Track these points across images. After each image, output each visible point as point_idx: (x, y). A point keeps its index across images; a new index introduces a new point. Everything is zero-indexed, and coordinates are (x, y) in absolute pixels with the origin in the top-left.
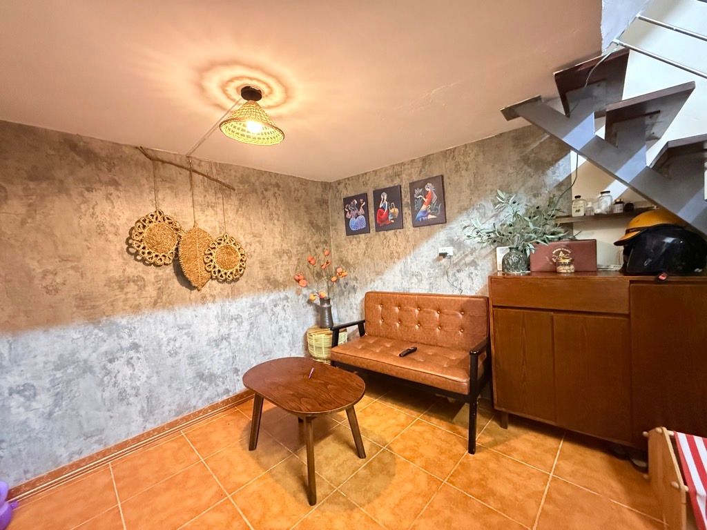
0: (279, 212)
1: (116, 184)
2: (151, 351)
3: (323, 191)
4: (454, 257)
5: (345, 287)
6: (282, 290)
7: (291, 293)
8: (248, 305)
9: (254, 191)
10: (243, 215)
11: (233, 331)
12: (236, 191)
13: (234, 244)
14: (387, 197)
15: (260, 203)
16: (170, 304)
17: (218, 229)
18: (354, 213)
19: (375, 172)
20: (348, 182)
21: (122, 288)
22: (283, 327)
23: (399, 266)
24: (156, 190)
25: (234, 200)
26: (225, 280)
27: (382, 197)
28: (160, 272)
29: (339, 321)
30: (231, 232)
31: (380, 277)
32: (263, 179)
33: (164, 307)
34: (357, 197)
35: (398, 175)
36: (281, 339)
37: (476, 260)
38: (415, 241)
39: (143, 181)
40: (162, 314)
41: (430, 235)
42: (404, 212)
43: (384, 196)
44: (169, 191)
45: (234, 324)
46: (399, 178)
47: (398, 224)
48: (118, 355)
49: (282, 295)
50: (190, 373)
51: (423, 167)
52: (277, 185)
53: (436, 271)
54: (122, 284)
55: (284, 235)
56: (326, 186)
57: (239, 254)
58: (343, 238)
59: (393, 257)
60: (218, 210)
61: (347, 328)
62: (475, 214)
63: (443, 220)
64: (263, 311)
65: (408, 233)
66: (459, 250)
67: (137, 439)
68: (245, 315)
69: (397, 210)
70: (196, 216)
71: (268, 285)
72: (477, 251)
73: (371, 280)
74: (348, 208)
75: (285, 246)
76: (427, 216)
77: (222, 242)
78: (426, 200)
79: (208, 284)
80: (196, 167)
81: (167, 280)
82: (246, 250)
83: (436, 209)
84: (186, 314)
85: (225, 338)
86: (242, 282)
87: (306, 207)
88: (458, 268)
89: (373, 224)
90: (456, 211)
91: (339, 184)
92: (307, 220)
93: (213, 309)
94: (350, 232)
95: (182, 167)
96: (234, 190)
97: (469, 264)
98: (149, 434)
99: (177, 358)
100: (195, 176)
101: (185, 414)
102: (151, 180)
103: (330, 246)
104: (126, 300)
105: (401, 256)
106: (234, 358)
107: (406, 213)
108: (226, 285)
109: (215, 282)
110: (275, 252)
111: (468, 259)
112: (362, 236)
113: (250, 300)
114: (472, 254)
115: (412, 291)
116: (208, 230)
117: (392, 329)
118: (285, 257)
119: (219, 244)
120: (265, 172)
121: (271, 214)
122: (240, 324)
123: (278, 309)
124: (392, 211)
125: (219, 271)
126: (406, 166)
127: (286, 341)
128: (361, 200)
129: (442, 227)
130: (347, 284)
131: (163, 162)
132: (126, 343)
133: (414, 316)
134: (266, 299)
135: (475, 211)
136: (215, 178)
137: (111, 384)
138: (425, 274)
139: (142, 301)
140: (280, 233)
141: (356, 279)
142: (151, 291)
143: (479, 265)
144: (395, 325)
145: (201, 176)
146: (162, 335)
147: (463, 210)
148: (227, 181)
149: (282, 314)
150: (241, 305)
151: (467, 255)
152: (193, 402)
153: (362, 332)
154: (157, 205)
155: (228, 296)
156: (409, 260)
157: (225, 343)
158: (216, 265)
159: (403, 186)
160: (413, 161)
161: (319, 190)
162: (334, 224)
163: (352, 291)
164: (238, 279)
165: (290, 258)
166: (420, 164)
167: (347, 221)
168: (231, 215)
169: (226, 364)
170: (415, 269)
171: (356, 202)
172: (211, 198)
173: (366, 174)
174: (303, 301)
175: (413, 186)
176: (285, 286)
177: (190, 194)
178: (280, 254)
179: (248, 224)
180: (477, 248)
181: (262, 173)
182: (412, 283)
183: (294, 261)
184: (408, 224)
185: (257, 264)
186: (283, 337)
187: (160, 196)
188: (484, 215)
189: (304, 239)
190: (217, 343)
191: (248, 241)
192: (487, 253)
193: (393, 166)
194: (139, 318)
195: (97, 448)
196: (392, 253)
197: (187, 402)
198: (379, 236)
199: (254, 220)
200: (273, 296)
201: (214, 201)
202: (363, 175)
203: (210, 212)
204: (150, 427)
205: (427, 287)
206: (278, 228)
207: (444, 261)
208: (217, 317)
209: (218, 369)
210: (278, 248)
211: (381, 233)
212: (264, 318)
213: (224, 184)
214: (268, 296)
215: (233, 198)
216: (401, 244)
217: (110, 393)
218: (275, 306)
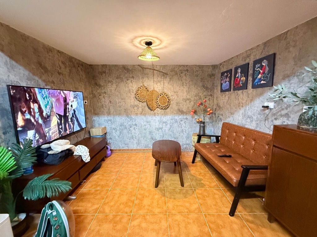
0: (187, 82)
1: (133, 77)
2: (140, 127)
4: (274, 110)
6: (185, 115)
7: (189, 117)
8: (170, 119)
9: (177, 74)
10: (171, 84)
11: (164, 127)
12: (169, 75)
13: (166, 96)
15: (179, 79)
16: (145, 114)
17: (161, 90)
19: (237, 56)
20: (224, 64)
21: (133, 108)
22: (184, 130)
23: (242, 111)
24: (143, 78)
25: (168, 79)
26: (162, 109)
27: (238, 71)
28: (143, 104)
30: (166, 91)
31: (232, 115)
32: (180, 69)
33: (143, 115)
35: (248, 56)
37: (289, 113)
38: (252, 97)
39: (140, 75)
40: (143, 117)
41: (261, 94)
42: (249, 79)
43: (239, 70)
44: (146, 78)
45: (164, 124)
46: (249, 58)
47: (245, 87)
48: (132, 126)
49: (185, 117)
50: (149, 137)
51: (264, 49)
52: (187, 70)
53: (262, 117)
55: (188, 92)
57: (168, 99)
58: (219, 94)
59: (240, 106)
60: (162, 83)
61: (211, 137)
64: (176, 122)
65: (249, 92)
66: (278, 105)
67: (135, 150)
68: (169, 122)
69: (244, 78)
70: (154, 85)
71: (179, 112)
72: (291, 107)
73: (228, 116)
74: (222, 78)
75: (188, 97)
76: (261, 82)
78: (261, 71)
79: (156, 109)
80: (155, 68)
81: (145, 107)
82: (171, 98)
83: (267, 77)
84: (149, 118)
85: (161, 129)
86: (168, 109)
87: (202, 79)
88: (276, 117)
89: (232, 87)
90: (281, 78)
91: (220, 65)
92: (201, 84)
93: (157, 118)
94: (222, 91)
95: (150, 69)
96: (168, 75)
97: (283, 115)
98: (138, 150)
99: (146, 131)
100: (155, 71)
101: (147, 148)
102: (142, 75)
103: (214, 97)
104: (134, 111)
105: (244, 105)
106: (163, 136)
109: (159, 109)
110: (183, 99)
111: (283, 112)
112: (227, 93)
113: (171, 117)
114: (287, 109)
115: (246, 126)
116: (158, 91)
118: (188, 102)
119: (161, 95)
120: (182, 65)
121: (183, 83)
122: (167, 125)
124: (242, 79)
125: (160, 105)
126: (254, 50)
127: (185, 136)
128: (228, 73)
129: (269, 89)
130: (218, 117)
131: (145, 68)
132: (134, 123)
133: (241, 140)
134: (177, 117)
135: (295, 77)
136: (161, 71)
137: (130, 133)
138: (255, 118)
139: (138, 112)
140: (187, 91)
141: (222, 115)
142: (140, 110)
143: (290, 117)
144: (232, 142)
145: (157, 71)
146: (142, 123)
147: (287, 77)
148: (166, 72)
149: (184, 125)
150: (167, 118)
151: (283, 109)
153: (218, 141)
154: (143, 83)
155: (163, 114)
156: (247, 108)
157: (160, 131)
158: (159, 103)
159: (250, 64)
160: (258, 46)
161: (210, 69)
162: (217, 86)
163: (220, 120)
165: (190, 102)
166: (262, 48)
168: (166, 84)
169: (161, 137)
170: (250, 113)
172: (159, 79)
173: (233, 58)
174: (194, 121)
175: (255, 62)
176: (186, 114)
177: (153, 78)
178: (185, 100)
179: (173, 88)
180: (291, 105)
181: (180, 66)
182: (247, 122)
183: (192, 103)
184: (250, 86)
185: (175, 104)
186: (183, 134)
187: (144, 80)
189: (198, 94)
190: (158, 129)
191: (172, 94)
192: (298, 109)
193: (246, 52)
194: (137, 117)
195: (127, 148)
196: (239, 103)
197: (148, 145)
198: (235, 93)
199: (175, 86)
200: (180, 117)
201: (160, 80)
202: (231, 58)
203: (159, 84)
204: (138, 148)
205: (255, 126)
206: (186, 89)
207: (267, 111)
208: (159, 121)
209: (158, 138)
210: (185, 97)
211: (236, 91)
212: (176, 125)
213: (164, 73)
214: (179, 117)
215: (168, 78)
216: (244, 99)
217: (130, 135)
218: (181, 121)
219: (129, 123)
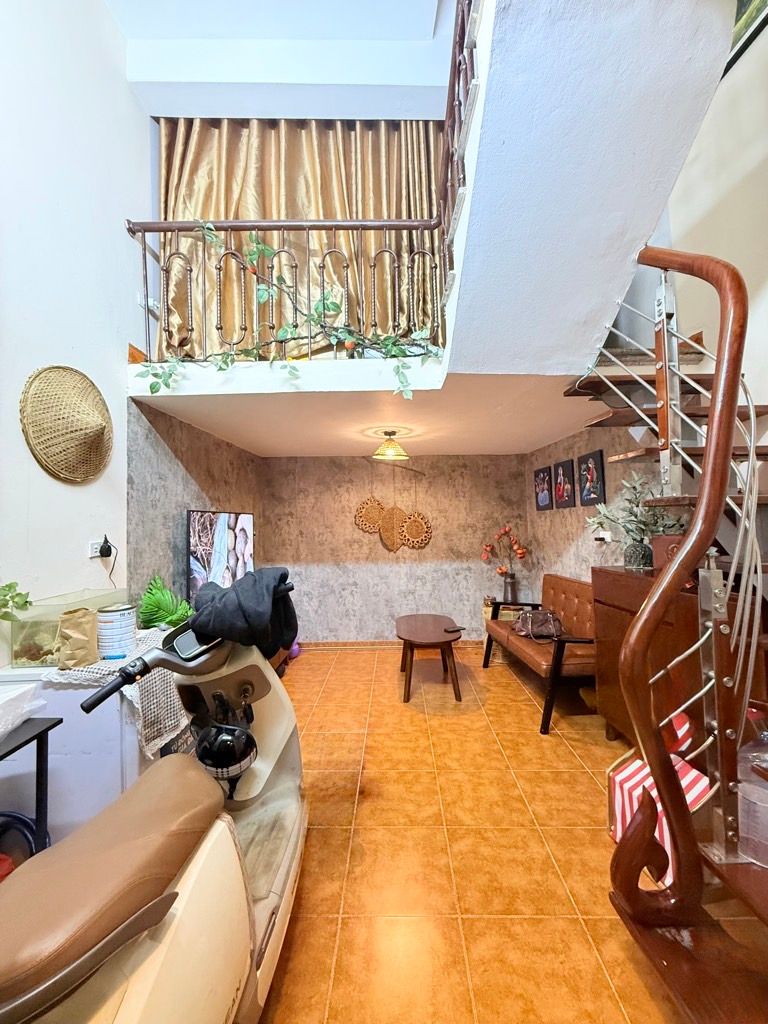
0: (465, 490)
2: (364, 590)
3: (518, 464)
4: (612, 544)
6: (465, 561)
8: (432, 569)
9: (443, 473)
10: (431, 495)
11: (418, 588)
12: (427, 476)
13: (422, 519)
14: (563, 472)
15: (447, 483)
16: (376, 559)
17: (410, 507)
18: (541, 487)
19: (557, 444)
20: (539, 454)
23: (573, 549)
24: (372, 483)
25: (425, 483)
26: (413, 547)
27: (559, 472)
28: (372, 537)
30: (420, 508)
32: (450, 463)
33: (373, 561)
35: (571, 448)
36: (461, 606)
39: (366, 478)
40: (371, 566)
43: (561, 471)
44: (379, 483)
45: (420, 583)
46: (573, 452)
48: (347, 587)
49: (465, 565)
50: (386, 612)
51: (589, 440)
52: (465, 466)
55: (470, 510)
56: (522, 458)
57: (426, 527)
58: (534, 514)
59: (568, 538)
60: (412, 492)
63: (603, 499)
64: (445, 577)
65: (579, 512)
66: (615, 536)
68: (429, 578)
69: (569, 486)
70: (396, 498)
71: (451, 554)
74: (537, 482)
75: (471, 521)
76: (590, 495)
77: (412, 517)
78: (589, 477)
79: (401, 549)
81: (375, 543)
82: (432, 523)
84: (386, 569)
85: (412, 593)
86: (427, 549)
87: (497, 482)
90: (613, 491)
91: (532, 456)
92: (496, 495)
93: (403, 569)
96: (425, 475)
99: (378, 599)
101: (381, 640)
102: (370, 476)
103: (526, 521)
104: (353, 554)
105: (574, 537)
108: (414, 551)
109: (406, 548)
110: (459, 526)
113: (433, 566)
116: (403, 508)
118: (470, 531)
119: (410, 518)
120: (453, 455)
121: (457, 492)
122: (424, 584)
123: (460, 578)
126: (577, 439)
128: (546, 474)
131: (378, 464)
133: (574, 606)
134: (449, 567)
136: (410, 468)
137: (343, 604)
139: (361, 556)
140: (466, 508)
142: (365, 549)
145: (401, 469)
146: (370, 580)
147: (618, 490)
148: (419, 469)
149: (464, 583)
150: (426, 568)
152: (386, 634)
154: (371, 492)
155: (415, 560)
156: (580, 542)
157: (411, 597)
158: (407, 535)
159: (575, 461)
160: (582, 433)
161: (515, 462)
162: (529, 498)
164: (423, 547)
165: (475, 532)
166: (587, 437)
168: (421, 495)
171: (543, 476)
172: (407, 484)
173: (550, 445)
176: (468, 558)
177: (392, 482)
178: (464, 528)
179: (436, 503)
181: (450, 457)
183: (479, 534)
185: (442, 536)
186: (463, 604)
189: (492, 513)
190: (405, 594)
191: (434, 515)
193: (568, 438)
194: (358, 566)
196: (568, 534)
197: (382, 632)
198: (559, 513)
199: (441, 498)
200: (455, 565)
201: (409, 486)
202: (548, 446)
203: (405, 494)
206: (463, 505)
208: (406, 574)
210: (463, 522)
212: (445, 583)
213: (417, 472)
214: (451, 565)
215: (424, 481)
216: (574, 524)
217: (341, 609)
218: (457, 574)
219: (341, 581)
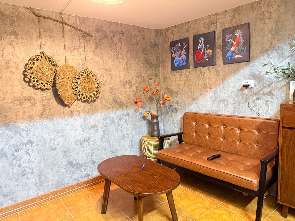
0: (123, 53)
2: (40, 146)
3: (156, 37)
4: (255, 88)
5: (169, 108)
6: (125, 109)
7: (131, 111)
8: (102, 118)
9: (106, 37)
10: (98, 55)
11: (91, 135)
12: (93, 38)
13: (92, 76)
14: (204, 41)
15: (110, 46)
16: (51, 116)
17: (81, 65)
18: (178, 53)
19: (196, 21)
20: (174, 29)
21: (21, 104)
22: (125, 134)
23: (210, 94)
24: (41, 38)
25: (92, 44)
26: (86, 101)
27: (200, 41)
28: (44, 94)
29: (165, 132)
30: (90, 67)
31: (195, 102)
32: (112, 28)
33: (47, 118)
34: (181, 41)
35: (213, 23)
36: (124, 143)
37: (273, 91)
38: (224, 75)
39: (32, 32)
40: (46, 122)
41: (236, 71)
42: (217, 52)
43: (202, 40)
44: (49, 38)
45: (93, 131)
46: (215, 26)
47: (212, 62)
48: (21, 147)
49: (125, 112)
50: (64, 162)
51: (234, 16)
52: (122, 33)
53: (240, 98)
54: (21, 101)
55: (127, 70)
56: (158, 32)
57: (96, 83)
58: (169, 73)
59: (205, 87)
60: (81, 51)
61: (170, 137)
62: (274, 54)
63: (247, 59)
64: (112, 123)
65: (219, 69)
66: (259, 83)
67: (33, 200)
68: (100, 125)
69: (211, 51)
70: (67, 56)
71: (116, 105)
72: (274, 84)
73: (189, 104)
74: (173, 50)
75: (128, 78)
76: (235, 56)
77: (84, 74)
78: (234, 43)
79: (75, 103)
80: (66, 21)
81: (49, 100)
82: (100, 80)
83: (243, 50)
84: (62, 123)
85: (87, 140)
87: (143, 49)
88: (257, 97)
89: (192, 62)
90: (259, 52)
91: (167, 31)
92: (143, 59)
93: (78, 121)
94: (174, 68)
95: (57, 21)
96: (92, 36)
97: (266, 94)
98: (40, 198)
99: (56, 152)
100: (65, 26)
101: (62, 187)
102: (37, 30)
103: (160, 78)
104: (24, 112)
105: (212, 86)
106: (92, 153)
107: (218, 54)
108: (87, 104)
109: (79, 102)
110: (120, 82)
111: (266, 90)
112: (183, 71)
113: (103, 115)
114: (269, 86)
115: (220, 113)
116: (75, 66)
117: (203, 140)
118: (127, 86)
119: (82, 75)
120: (114, 23)
121: (118, 55)
122: (97, 131)
123: (122, 122)
124: (207, 51)
125: (82, 95)
126: (220, 16)
127: (127, 144)
128: (184, 43)
129: (246, 65)
130: (171, 106)
131: (45, 18)
132: (25, 140)
133: (220, 131)
134: (114, 114)
135: (274, 52)
136: (79, 28)
137: (17, 165)
138: (231, 101)
139: (34, 113)
140: (124, 68)
141: (177, 103)
142: (39, 107)
143: (274, 95)
144: (205, 137)
145: (69, 27)
146: (46, 136)
147: (265, 51)
148: (87, 31)
149: (125, 125)
150: (97, 118)
151: (265, 87)
152: (66, 181)
153: (180, 140)
154: (41, 48)
155: (88, 112)
156: (218, 89)
157: (86, 144)
158: (80, 90)
159: (217, 32)
160: (226, 12)
161: (153, 36)
162: (163, 62)
163: (174, 111)
164: (95, 101)
165: (131, 86)
166: (231, 14)
167: (173, 59)
168: (90, 54)
169: (87, 157)
170: (222, 96)
171: (180, 45)
172: (76, 43)
173: (188, 22)
174: (139, 117)
175: (225, 31)
176: (127, 106)
177: (62, 40)
178: (124, 84)
179: (102, 62)
180: (274, 81)
181: (111, 23)
182: (220, 107)
183: (134, 88)
184: (219, 62)
185: (108, 90)
186: (125, 141)
187: (43, 42)
188: (282, 55)
189: (141, 72)
190: (81, 143)
191: (102, 73)
192: (282, 85)
193: (210, 16)
194: (32, 124)
196: (205, 84)
197: (62, 180)
198: (196, 71)
199: (106, 58)
200: (118, 113)
201: (78, 45)
202: (186, 23)
203: (76, 53)
204: (41, 193)
205: (232, 110)
206: (122, 65)
207: (246, 91)
208: (81, 125)
209: (82, 160)
210: (122, 79)
211: (198, 69)
212: (112, 128)
213: (85, 33)
214: (116, 113)
215: (91, 42)
216: (213, 77)
217: (17, 170)
218: (120, 120)
219: (12, 142)
